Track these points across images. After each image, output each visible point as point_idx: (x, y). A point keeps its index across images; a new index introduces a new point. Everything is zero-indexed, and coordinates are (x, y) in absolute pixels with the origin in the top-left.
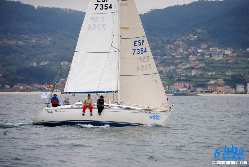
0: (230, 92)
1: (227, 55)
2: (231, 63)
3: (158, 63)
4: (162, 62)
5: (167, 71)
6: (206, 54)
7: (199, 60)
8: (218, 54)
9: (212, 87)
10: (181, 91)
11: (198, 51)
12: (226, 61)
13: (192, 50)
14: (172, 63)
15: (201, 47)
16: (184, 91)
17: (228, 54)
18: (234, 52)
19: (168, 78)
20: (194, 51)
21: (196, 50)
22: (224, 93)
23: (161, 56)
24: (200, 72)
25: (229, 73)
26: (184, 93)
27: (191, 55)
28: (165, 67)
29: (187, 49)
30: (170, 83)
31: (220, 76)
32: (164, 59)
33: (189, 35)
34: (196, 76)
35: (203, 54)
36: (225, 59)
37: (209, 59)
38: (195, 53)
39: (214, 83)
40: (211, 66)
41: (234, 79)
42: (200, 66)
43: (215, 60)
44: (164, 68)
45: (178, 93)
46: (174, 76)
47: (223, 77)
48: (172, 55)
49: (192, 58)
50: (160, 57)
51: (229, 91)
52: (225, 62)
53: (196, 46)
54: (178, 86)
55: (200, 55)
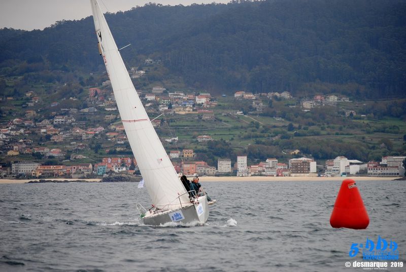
0: (207, 172)
1: (200, 105)
2: (207, 119)
3: (73, 122)
4: (81, 119)
5: (90, 136)
6: (163, 104)
8: (183, 103)
10: (116, 173)
11: (146, 99)
12: (199, 116)
14: (99, 121)
15: (153, 91)
16: (121, 173)
17: (202, 103)
18: (211, 100)
19: (92, 149)
22: (195, 174)
23: (79, 109)
25: (204, 138)
26: (122, 177)
28: (86, 129)
30: (96, 159)
31: (188, 144)
32: (84, 114)
33: (129, 69)
35: (156, 104)
36: (197, 113)
37: (168, 113)
39: (177, 157)
40: (172, 126)
41: (211, 148)
43: (179, 114)
44: (83, 130)
45: (112, 177)
46: (102, 146)
47: (193, 146)
48: (99, 107)
50: (76, 109)
51: (205, 171)
52: (197, 118)
53: (143, 89)
54: (110, 164)
55: (150, 106)
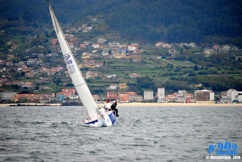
0: (136, 100)
1: (131, 52)
2: (136, 62)
3: (41, 63)
4: (46, 61)
5: (53, 73)
6: (105, 51)
7: (95, 59)
8: (119, 51)
9: (112, 94)
10: (72, 100)
11: (93, 47)
12: (130, 59)
13: (86, 46)
14: (59, 63)
15: (98, 42)
16: (75, 99)
17: (133, 51)
18: (139, 48)
19: (54, 82)
20: (88, 47)
21: (91, 45)
22: (128, 101)
23: (45, 54)
24: (96, 75)
25: (134, 75)
26: (76, 103)
27: (84, 52)
28: (50, 68)
29: (79, 44)
30: (57, 89)
31: (123, 79)
32: (49, 57)
33: (81, 26)
34: (92, 79)
35: (100, 51)
36: (129, 57)
37: (108, 57)
38: (90, 49)
39: (115, 89)
40: (111, 67)
41: (140, 83)
42: (96, 66)
43: (116, 58)
44: (48, 69)
45: (68, 102)
46: (62, 80)
47: (126, 81)
48: (60, 52)
49: (86, 55)
50: (43, 54)
51: (134, 99)
52: (129, 61)
53: (90, 40)
54: (67, 93)
55: (96, 52)
